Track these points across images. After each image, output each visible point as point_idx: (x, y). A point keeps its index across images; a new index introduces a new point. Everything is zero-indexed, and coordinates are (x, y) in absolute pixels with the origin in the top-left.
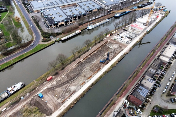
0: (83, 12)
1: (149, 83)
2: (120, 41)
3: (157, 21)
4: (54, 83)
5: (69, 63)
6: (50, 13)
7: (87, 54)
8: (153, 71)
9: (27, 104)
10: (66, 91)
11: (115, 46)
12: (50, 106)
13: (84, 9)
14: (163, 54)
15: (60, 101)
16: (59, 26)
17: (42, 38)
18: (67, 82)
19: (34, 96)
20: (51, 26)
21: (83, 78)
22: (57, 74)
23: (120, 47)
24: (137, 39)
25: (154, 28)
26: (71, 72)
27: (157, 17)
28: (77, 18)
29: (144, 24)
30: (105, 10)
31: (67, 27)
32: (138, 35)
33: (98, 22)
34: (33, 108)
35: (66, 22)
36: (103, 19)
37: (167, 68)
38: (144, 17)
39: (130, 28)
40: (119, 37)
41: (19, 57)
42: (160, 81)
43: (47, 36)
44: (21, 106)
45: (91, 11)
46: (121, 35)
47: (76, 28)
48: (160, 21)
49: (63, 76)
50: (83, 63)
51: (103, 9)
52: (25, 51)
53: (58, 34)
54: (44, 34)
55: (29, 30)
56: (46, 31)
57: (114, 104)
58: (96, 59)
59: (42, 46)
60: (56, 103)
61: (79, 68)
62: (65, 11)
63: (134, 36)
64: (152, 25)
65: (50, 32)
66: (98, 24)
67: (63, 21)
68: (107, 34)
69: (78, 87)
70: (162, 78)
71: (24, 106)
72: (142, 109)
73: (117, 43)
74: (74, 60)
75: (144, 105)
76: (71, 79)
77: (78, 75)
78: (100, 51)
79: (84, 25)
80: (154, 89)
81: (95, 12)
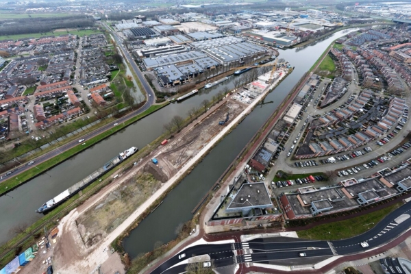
0: (200, 69)
1: (272, 146)
2: (240, 101)
3: (280, 78)
4: (170, 147)
5: (185, 125)
6: (164, 71)
7: (205, 115)
8: (276, 133)
9: (140, 170)
10: (183, 156)
11: (235, 107)
12: (166, 172)
13: (201, 66)
14: (287, 114)
15: (175, 167)
16: (174, 85)
17: (155, 98)
18: (184, 146)
19: (148, 162)
20: (165, 85)
21: (201, 142)
22: (172, 137)
23: (241, 107)
24: (259, 99)
25: (276, 86)
26: (188, 135)
27: (280, 74)
28: (194, 76)
29: (267, 82)
30: (224, 67)
31: (183, 86)
32: (260, 94)
33: (217, 80)
34: (146, 174)
35: (182, 81)
36: (222, 77)
37: (291, 130)
38: (266, 74)
39: (252, 86)
40: (239, 97)
41: (132, 120)
42: (284, 143)
43: (161, 96)
44: (135, 172)
45: (208, 68)
46: (242, 94)
47: (193, 87)
48: (283, 79)
49: (179, 140)
50: (200, 125)
51: (221, 65)
52: (137, 113)
53: (173, 94)
54: (158, 94)
55: (142, 90)
56: (161, 91)
57: (235, 169)
58: (215, 120)
59: (156, 107)
60: (172, 169)
61: (197, 131)
62: (180, 69)
63: (255, 95)
64: (275, 83)
65: (165, 92)
66: (216, 82)
67: (178, 79)
68: (226, 94)
69: (195, 151)
70: (286, 141)
71: (137, 173)
72: (265, 175)
73: (238, 103)
74: (191, 122)
75: (267, 171)
76: (187, 143)
77: (196, 138)
78: (219, 112)
79: (201, 84)
80: (277, 153)
81: (213, 70)
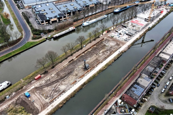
0: (79, 7)
2: (118, 39)
3: (161, 17)
4: (43, 82)
5: (59, 61)
6: (42, 9)
7: (80, 52)
9: (12, 103)
10: (55, 91)
11: (112, 44)
12: (37, 105)
13: (79, 4)
14: (164, 51)
15: (47, 100)
16: (51, 23)
17: (32, 35)
18: (57, 81)
19: (21, 95)
20: (42, 22)
21: (74, 77)
22: (46, 73)
23: (118, 45)
24: (137, 36)
25: (156, 24)
26: (62, 70)
27: (161, 12)
28: (72, 14)
29: (146, 20)
30: (103, 5)
31: (59, 24)
32: (139, 32)
33: (95, 18)
34: (18, 107)
35: (59, 19)
36: (101, 15)
38: (145, 12)
39: (130, 24)
40: (117, 34)
41: (7, 56)
42: (159, 80)
43: (37, 33)
44: (6, 105)
45: (87, 6)
46: (119, 32)
47: (71, 25)
48: (164, 17)
49: (52, 75)
50: (75, 61)
51: (101, 4)
52: (13, 49)
53: (50, 31)
54: (34, 31)
55: (19, 27)
56: (37, 28)
57: (107, 104)
58: (90, 57)
59: (32, 43)
60: (44, 103)
61: (71, 67)
62: (58, 7)
63: (133, 32)
64: (155, 21)
65: (41, 29)
66: (94, 20)
67: (55, 17)
68: (103, 31)
69: (68, 86)
70: (161, 77)
71: (9, 106)
72: (137, 109)
73: (115, 40)
74: (66, 58)
75: (139, 105)
76: (61, 78)
77: (69, 74)
78: (95, 49)
79: (79, 21)
81: (92, 8)
